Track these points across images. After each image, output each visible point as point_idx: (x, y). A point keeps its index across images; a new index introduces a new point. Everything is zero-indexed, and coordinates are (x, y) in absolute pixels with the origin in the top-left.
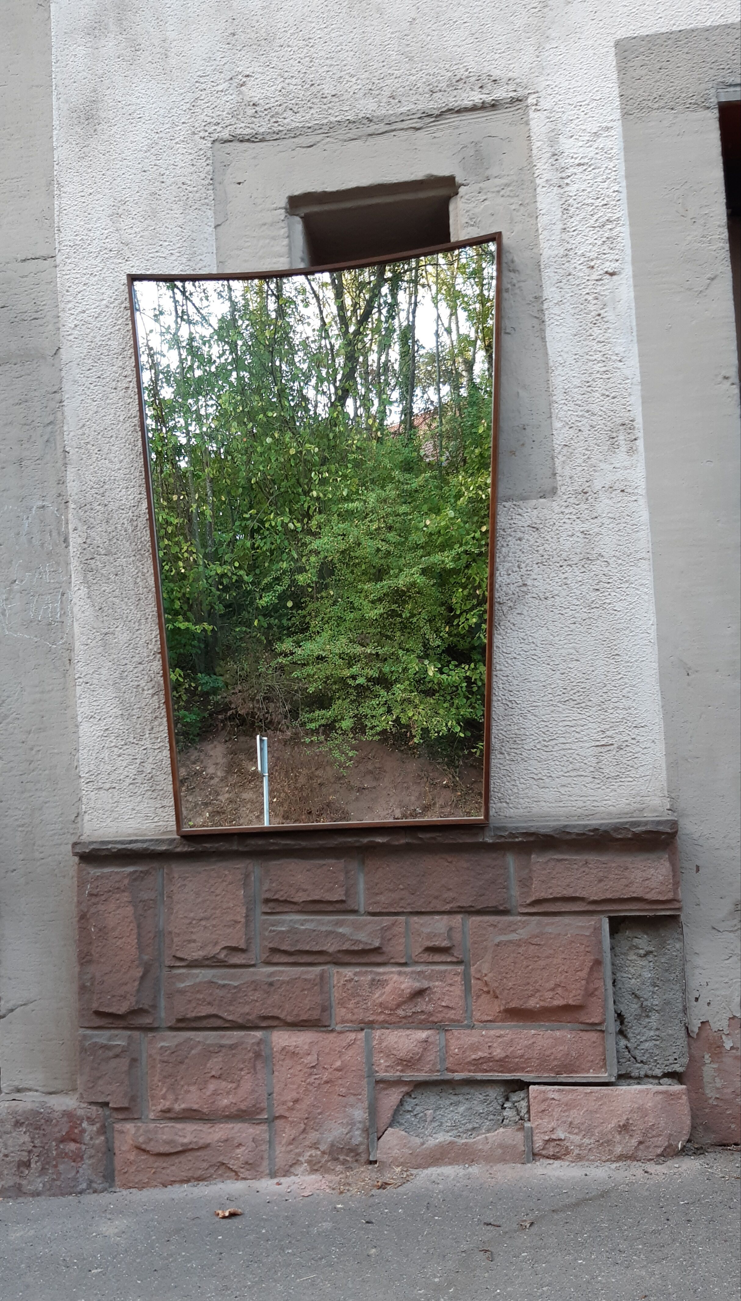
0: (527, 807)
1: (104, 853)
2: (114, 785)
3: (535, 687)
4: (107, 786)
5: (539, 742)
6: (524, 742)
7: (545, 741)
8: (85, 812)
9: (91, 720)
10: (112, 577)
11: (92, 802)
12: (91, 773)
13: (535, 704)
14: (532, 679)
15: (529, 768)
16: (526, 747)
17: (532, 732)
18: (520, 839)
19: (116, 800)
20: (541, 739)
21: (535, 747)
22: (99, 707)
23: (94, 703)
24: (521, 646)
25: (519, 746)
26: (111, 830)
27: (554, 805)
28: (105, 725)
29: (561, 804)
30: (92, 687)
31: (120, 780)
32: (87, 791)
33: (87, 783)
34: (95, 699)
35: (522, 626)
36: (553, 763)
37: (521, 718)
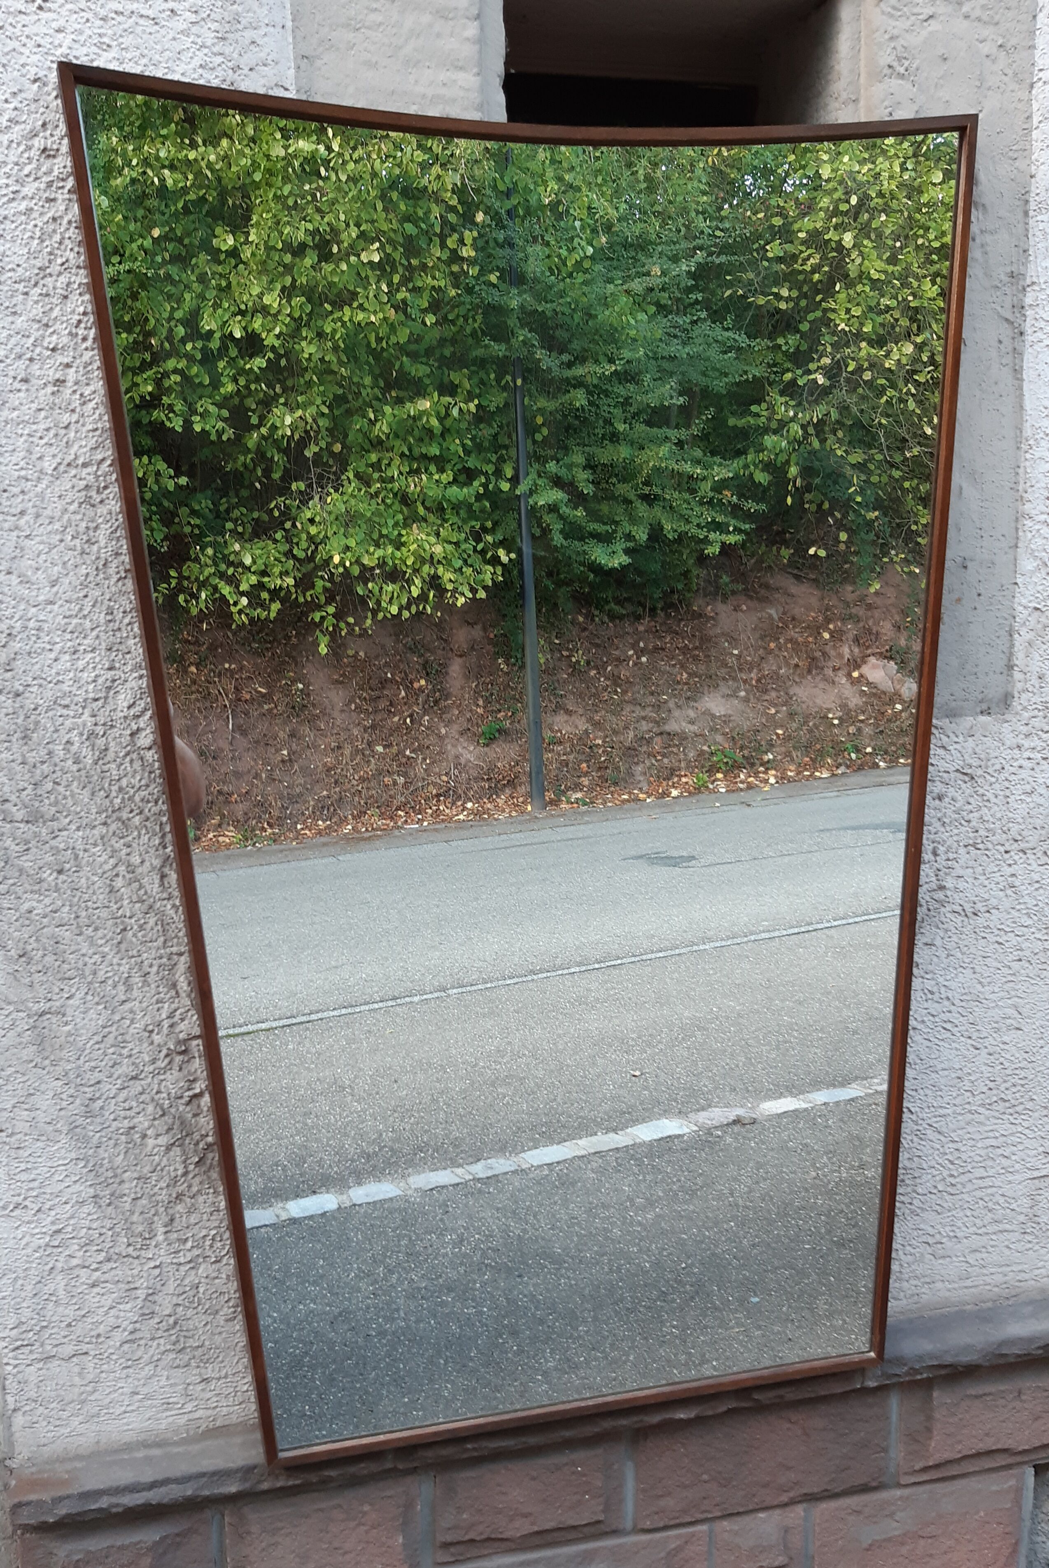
0: (913, 1295)
1: (92, 1516)
2: (85, 1348)
3: (943, 1081)
4: (69, 1350)
5: (944, 1179)
6: (918, 1181)
7: (952, 1176)
8: (14, 1410)
9: (17, 1212)
10: (49, 876)
11: (32, 1386)
12: (24, 1328)
13: (942, 1112)
14: (939, 1067)
15: (922, 1226)
16: (920, 1191)
17: (933, 1163)
18: (925, 1375)
19: (90, 1377)
20: (946, 1173)
21: (935, 1187)
22: (36, 1184)
23: (24, 1176)
24: (926, 1005)
25: (909, 1189)
26: (82, 1440)
27: (956, 1285)
28: (53, 1223)
29: (968, 1283)
30: (13, 1139)
31: (99, 1336)
32: (15, 1366)
33: (17, 1348)
34: (23, 1166)
35: (930, 968)
36: (961, 1214)
37: (915, 1139)
